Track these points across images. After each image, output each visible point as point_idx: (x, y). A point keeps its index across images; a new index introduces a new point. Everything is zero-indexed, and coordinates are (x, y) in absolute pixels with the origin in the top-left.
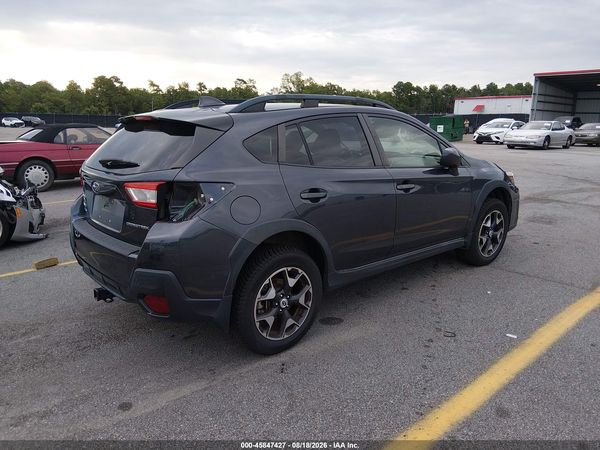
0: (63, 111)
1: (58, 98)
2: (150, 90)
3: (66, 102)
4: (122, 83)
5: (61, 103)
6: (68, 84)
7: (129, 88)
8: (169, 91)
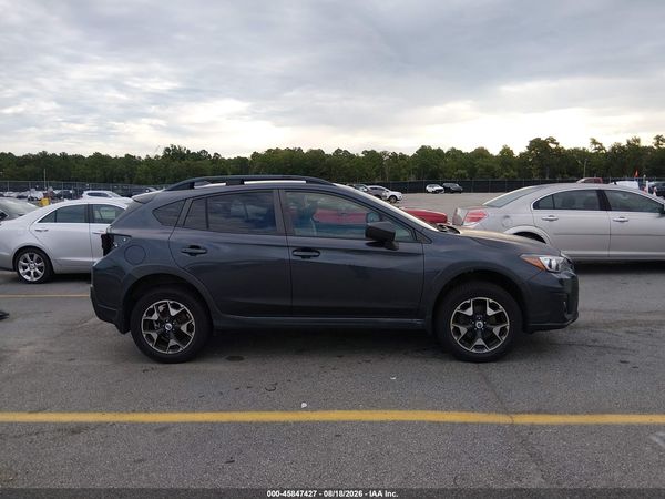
0: (493, 176)
1: (490, 164)
2: (591, 149)
3: (497, 167)
4: (557, 144)
5: (492, 168)
6: (501, 149)
7: (567, 148)
8: (613, 149)
